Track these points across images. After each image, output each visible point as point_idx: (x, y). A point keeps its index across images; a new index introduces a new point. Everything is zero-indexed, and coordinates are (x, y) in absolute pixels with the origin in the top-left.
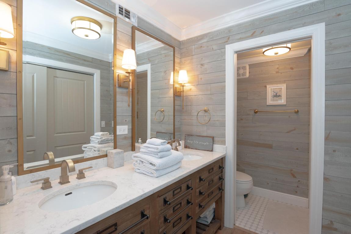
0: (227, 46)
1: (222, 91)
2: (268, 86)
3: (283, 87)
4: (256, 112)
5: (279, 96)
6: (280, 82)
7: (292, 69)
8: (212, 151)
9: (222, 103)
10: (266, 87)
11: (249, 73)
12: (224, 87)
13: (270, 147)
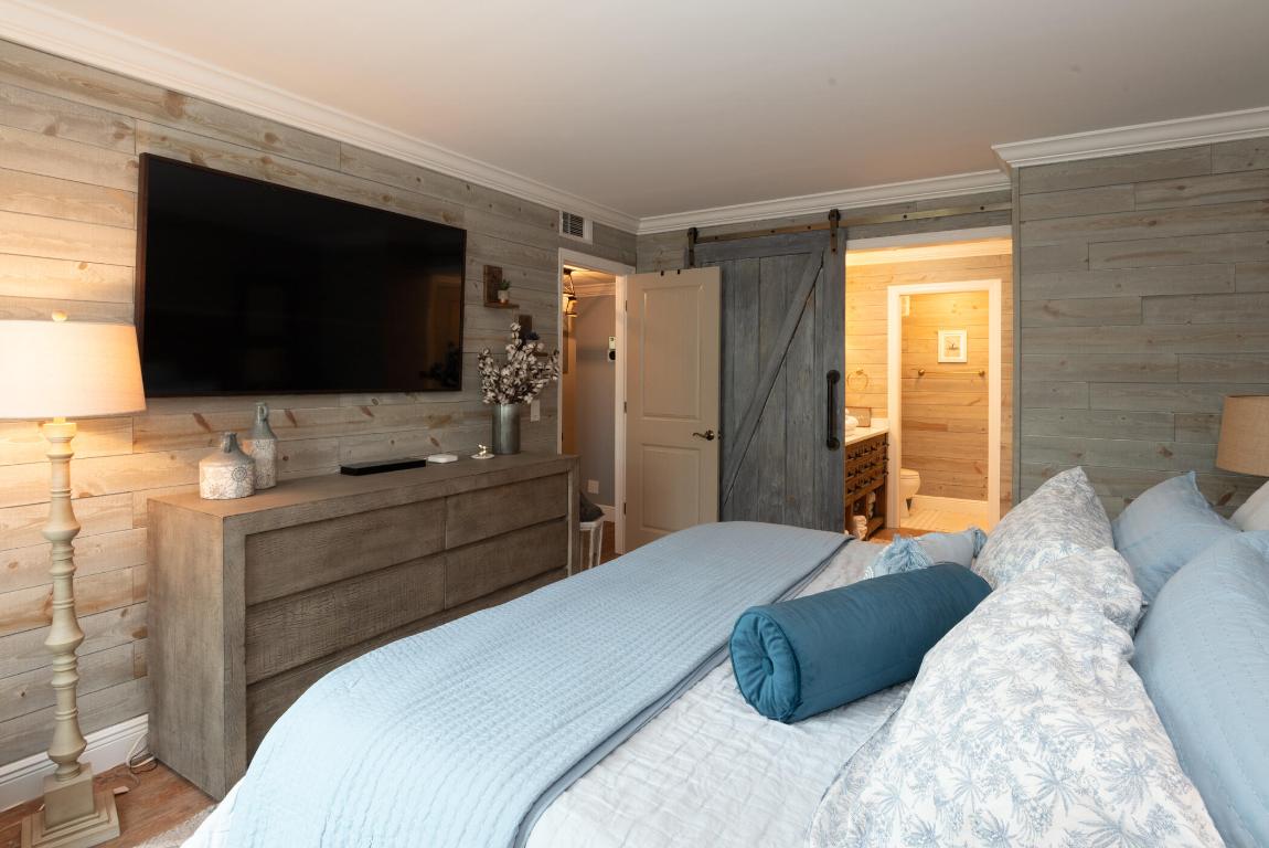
0: (890, 288)
1: (884, 345)
2: (940, 332)
3: (963, 335)
4: (921, 374)
5: (956, 349)
6: (956, 327)
7: (975, 308)
8: (869, 426)
9: (884, 362)
10: (937, 333)
11: (911, 308)
12: (886, 341)
13: (943, 428)
